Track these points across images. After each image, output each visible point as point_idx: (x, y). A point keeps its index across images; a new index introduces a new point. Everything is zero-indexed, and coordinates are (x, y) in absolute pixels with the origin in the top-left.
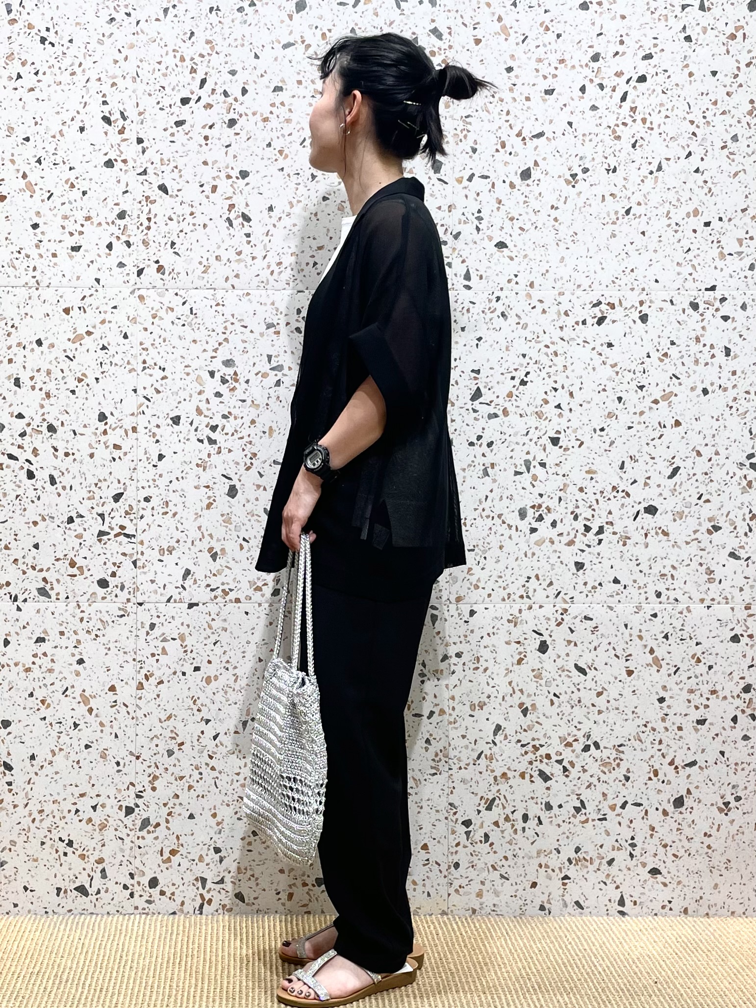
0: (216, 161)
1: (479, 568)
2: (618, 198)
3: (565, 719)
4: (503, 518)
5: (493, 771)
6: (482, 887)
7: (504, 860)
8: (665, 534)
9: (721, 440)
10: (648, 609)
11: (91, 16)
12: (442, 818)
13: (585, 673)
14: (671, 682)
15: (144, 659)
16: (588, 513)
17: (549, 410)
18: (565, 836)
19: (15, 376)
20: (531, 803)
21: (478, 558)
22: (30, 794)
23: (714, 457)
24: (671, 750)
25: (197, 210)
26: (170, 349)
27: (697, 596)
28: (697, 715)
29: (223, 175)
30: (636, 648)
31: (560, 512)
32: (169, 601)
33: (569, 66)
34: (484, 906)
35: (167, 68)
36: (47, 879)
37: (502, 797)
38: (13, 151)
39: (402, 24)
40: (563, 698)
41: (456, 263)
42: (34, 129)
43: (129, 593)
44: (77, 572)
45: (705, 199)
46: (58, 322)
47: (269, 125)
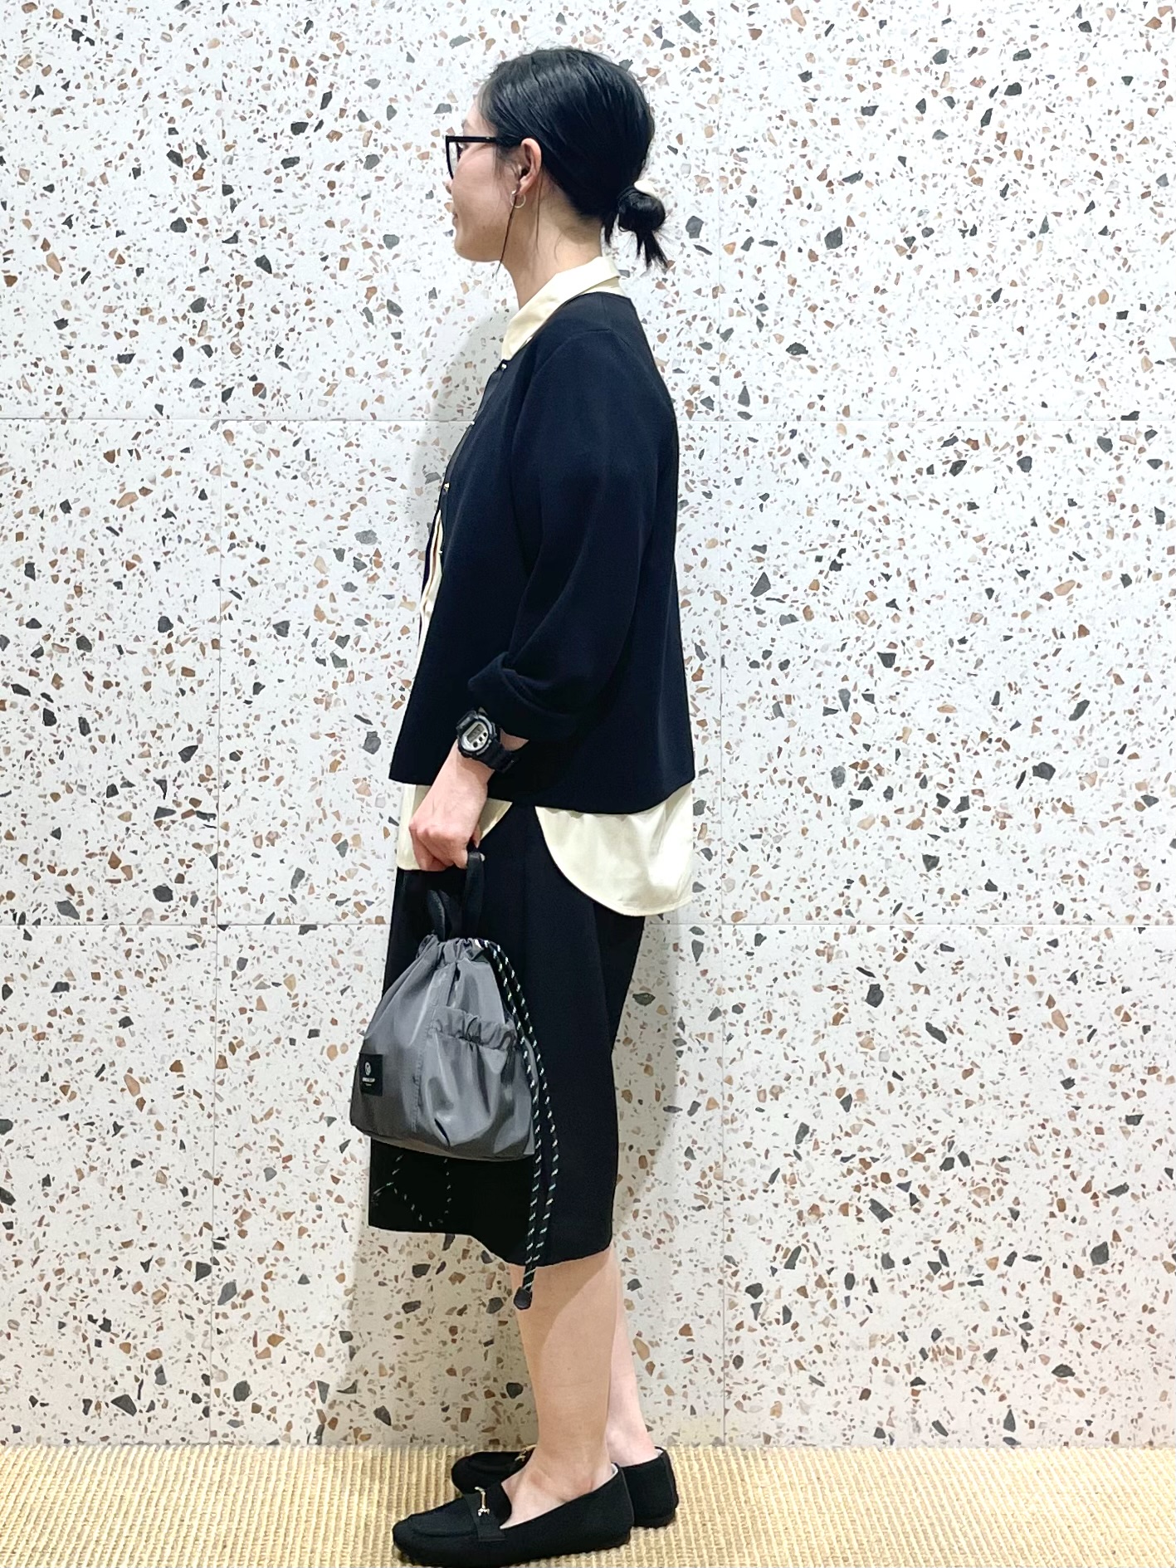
0: (347, 221)
1: (768, 865)
2: (980, 275)
3: (912, 1116)
4: (806, 783)
5: (796, 1202)
6: (779, 1397)
7: (815, 1352)
8: (1068, 809)
9: (1155, 660)
10: (1044, 934)
12: (714, 1282)
13: (943, 1039)
14: (1083, 1054)
15: (229, 1017)
16: (943, 776)
17: (878, 609)
18: (915, 1311)
19: (26, 561)
20: (858, 1256)
21: (767, 849)
22: (43, 1242)
23: (1143, 686)
24: (1086, 1167)
25: (318, 298)
26: (272, 515)
27: (1121, 912)
28: (1126, 1108)
29: (357, 242)
30: (1025, 998)
31: (898, 774)
32: (268, 921)
33: (899, 71)
34: (784, 1430)
35: (270, 77)
36: (69, 1386)
37: (811, 1246)
38: (28, 207)
39: (637, 8)
40: (909, 1079)
41: (726, 376)
42: (63, 172)
43: (205, 909)
44: (122, 876)
45: (1117, 275)
46: (95, 474)
47: (430, 165)
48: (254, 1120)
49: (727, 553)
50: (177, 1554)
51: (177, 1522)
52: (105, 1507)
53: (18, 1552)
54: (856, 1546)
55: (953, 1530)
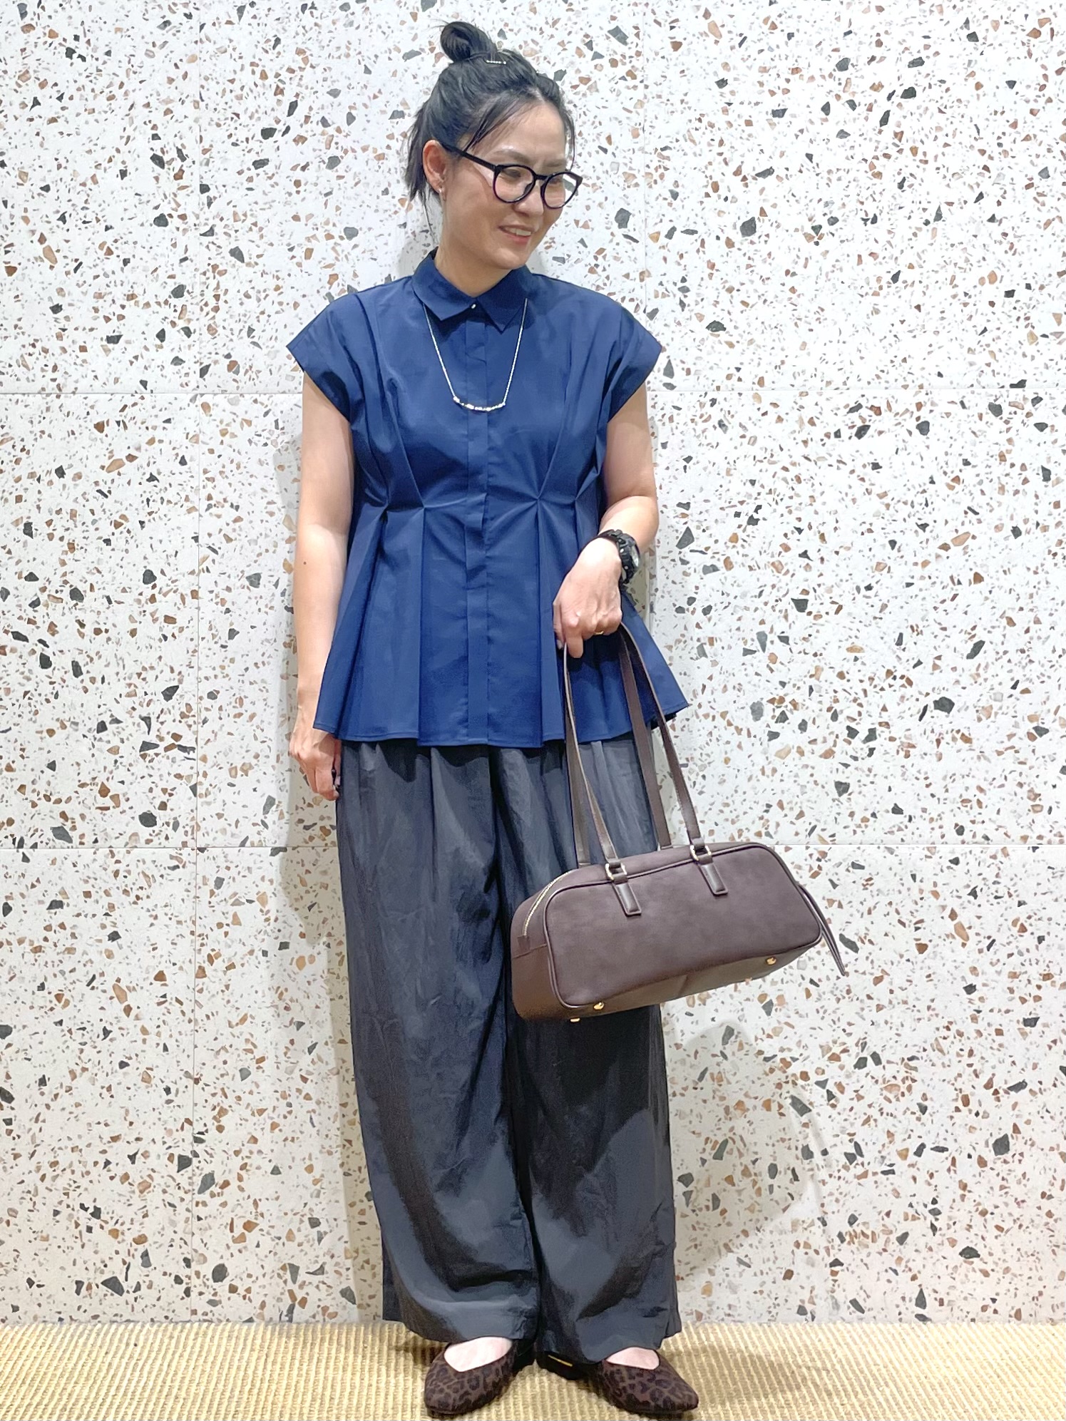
0: (311, 215)
1: (695, 791)
2: (880, 259)
3: (828, 1019)
4: (728, 717)
5: (723, 1098)
6: (710, 1278)
7: (742, 1237)
8: (966, 739)
9: (1042, 602)
10: (946, 852)
11: (136, 17)
13: (856, 949)
14: (983, 961)
15: (207, 931)
16: (853, 710)
17: (791, 560)
18: (833, 1198)
19: (25, 520)
20: (781, 1147)
21: (693, 778)
22: (39, 1137)
23: (1034, 627)
24: (988, 1066)
25: (286, 284)
26: (245, 478)
27: (1016, 833)
28: (1024, 1011)
29: (321, 234)
30: (929, 911)
31: (813, 708)
32: (243, 844)
33: (806, 77)
34: (714, 1308)
35: (242, 88)
36: (63, 1268)
37: (737, 1139)
38: (27, 205)
39: (570, 24)
40: (825, 986)
42: (56, 174)
43: (186, 833)
44: (111, 804)
45: (1005, 258)
46: (87, 443)
47: (386, 164)
48: (231, 1026)
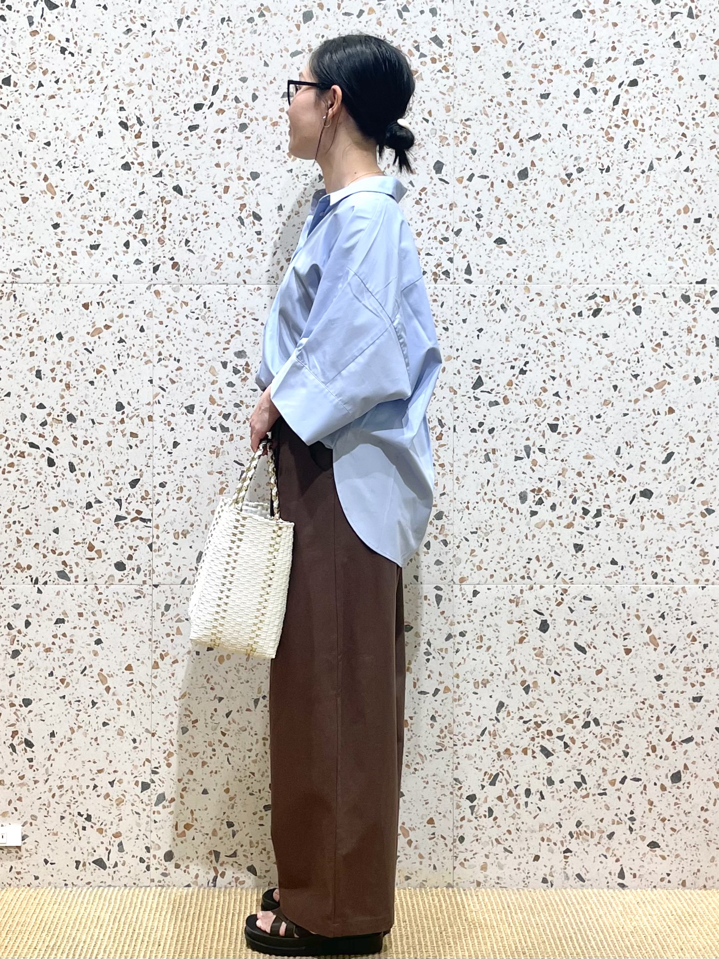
0: (228, 164)
1: (481, 550)
2: (611, 196)
3: (566, 697)
4: (504, 501)
5: (496, 747)
6: (486, 860)
7: (507, 834)
8: (661, 517)
9: (713, 428)
10: (645, 589)
11: (108, 27)
12: (448, 793)
13: (584, 651)
14: (668, 661)
15: (160, 639)
16: (587, 496)
17: (548, 398)
18: (566, 810)
19: (36, 368)
20: (533, 777)
22: (51, 770)
23: (707, 443)
24: (669, 727)
25: (211, 210)
26: (184, 341)
27: (691, 577)
28: (693, 692)
29: (234, 176)
30: (633, 627)
31: (559, 496)
32: (183, 582)
33: (564, 71)
34: (488, 879)
35: (181, 76)
36: (67, 853)
37: (505, 772)
38: (35, 155)
39: (404, 33)
40: (564, 675)
41: (458, 258)
42: (56, 134)
43: (145, 575)
44: (96, 556)
45: (695, 196)
46: (77, 316)
47: (279, 129)
48: (175, 700)
49: (458, 364)
50: (131, 949)
51: (131, 930)
52: (89, 923)
53: (38, 948)
54: (530, 945)
55: (588, 937)
